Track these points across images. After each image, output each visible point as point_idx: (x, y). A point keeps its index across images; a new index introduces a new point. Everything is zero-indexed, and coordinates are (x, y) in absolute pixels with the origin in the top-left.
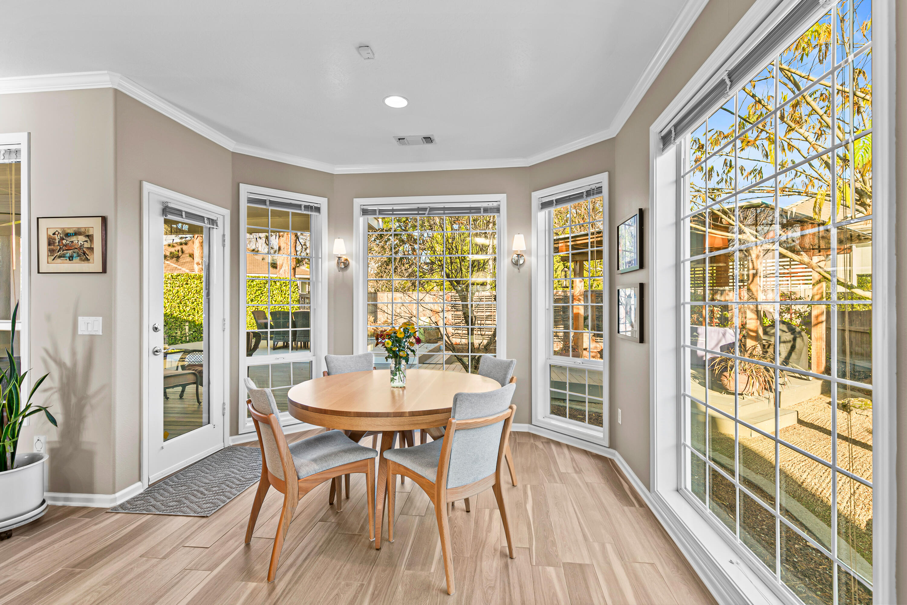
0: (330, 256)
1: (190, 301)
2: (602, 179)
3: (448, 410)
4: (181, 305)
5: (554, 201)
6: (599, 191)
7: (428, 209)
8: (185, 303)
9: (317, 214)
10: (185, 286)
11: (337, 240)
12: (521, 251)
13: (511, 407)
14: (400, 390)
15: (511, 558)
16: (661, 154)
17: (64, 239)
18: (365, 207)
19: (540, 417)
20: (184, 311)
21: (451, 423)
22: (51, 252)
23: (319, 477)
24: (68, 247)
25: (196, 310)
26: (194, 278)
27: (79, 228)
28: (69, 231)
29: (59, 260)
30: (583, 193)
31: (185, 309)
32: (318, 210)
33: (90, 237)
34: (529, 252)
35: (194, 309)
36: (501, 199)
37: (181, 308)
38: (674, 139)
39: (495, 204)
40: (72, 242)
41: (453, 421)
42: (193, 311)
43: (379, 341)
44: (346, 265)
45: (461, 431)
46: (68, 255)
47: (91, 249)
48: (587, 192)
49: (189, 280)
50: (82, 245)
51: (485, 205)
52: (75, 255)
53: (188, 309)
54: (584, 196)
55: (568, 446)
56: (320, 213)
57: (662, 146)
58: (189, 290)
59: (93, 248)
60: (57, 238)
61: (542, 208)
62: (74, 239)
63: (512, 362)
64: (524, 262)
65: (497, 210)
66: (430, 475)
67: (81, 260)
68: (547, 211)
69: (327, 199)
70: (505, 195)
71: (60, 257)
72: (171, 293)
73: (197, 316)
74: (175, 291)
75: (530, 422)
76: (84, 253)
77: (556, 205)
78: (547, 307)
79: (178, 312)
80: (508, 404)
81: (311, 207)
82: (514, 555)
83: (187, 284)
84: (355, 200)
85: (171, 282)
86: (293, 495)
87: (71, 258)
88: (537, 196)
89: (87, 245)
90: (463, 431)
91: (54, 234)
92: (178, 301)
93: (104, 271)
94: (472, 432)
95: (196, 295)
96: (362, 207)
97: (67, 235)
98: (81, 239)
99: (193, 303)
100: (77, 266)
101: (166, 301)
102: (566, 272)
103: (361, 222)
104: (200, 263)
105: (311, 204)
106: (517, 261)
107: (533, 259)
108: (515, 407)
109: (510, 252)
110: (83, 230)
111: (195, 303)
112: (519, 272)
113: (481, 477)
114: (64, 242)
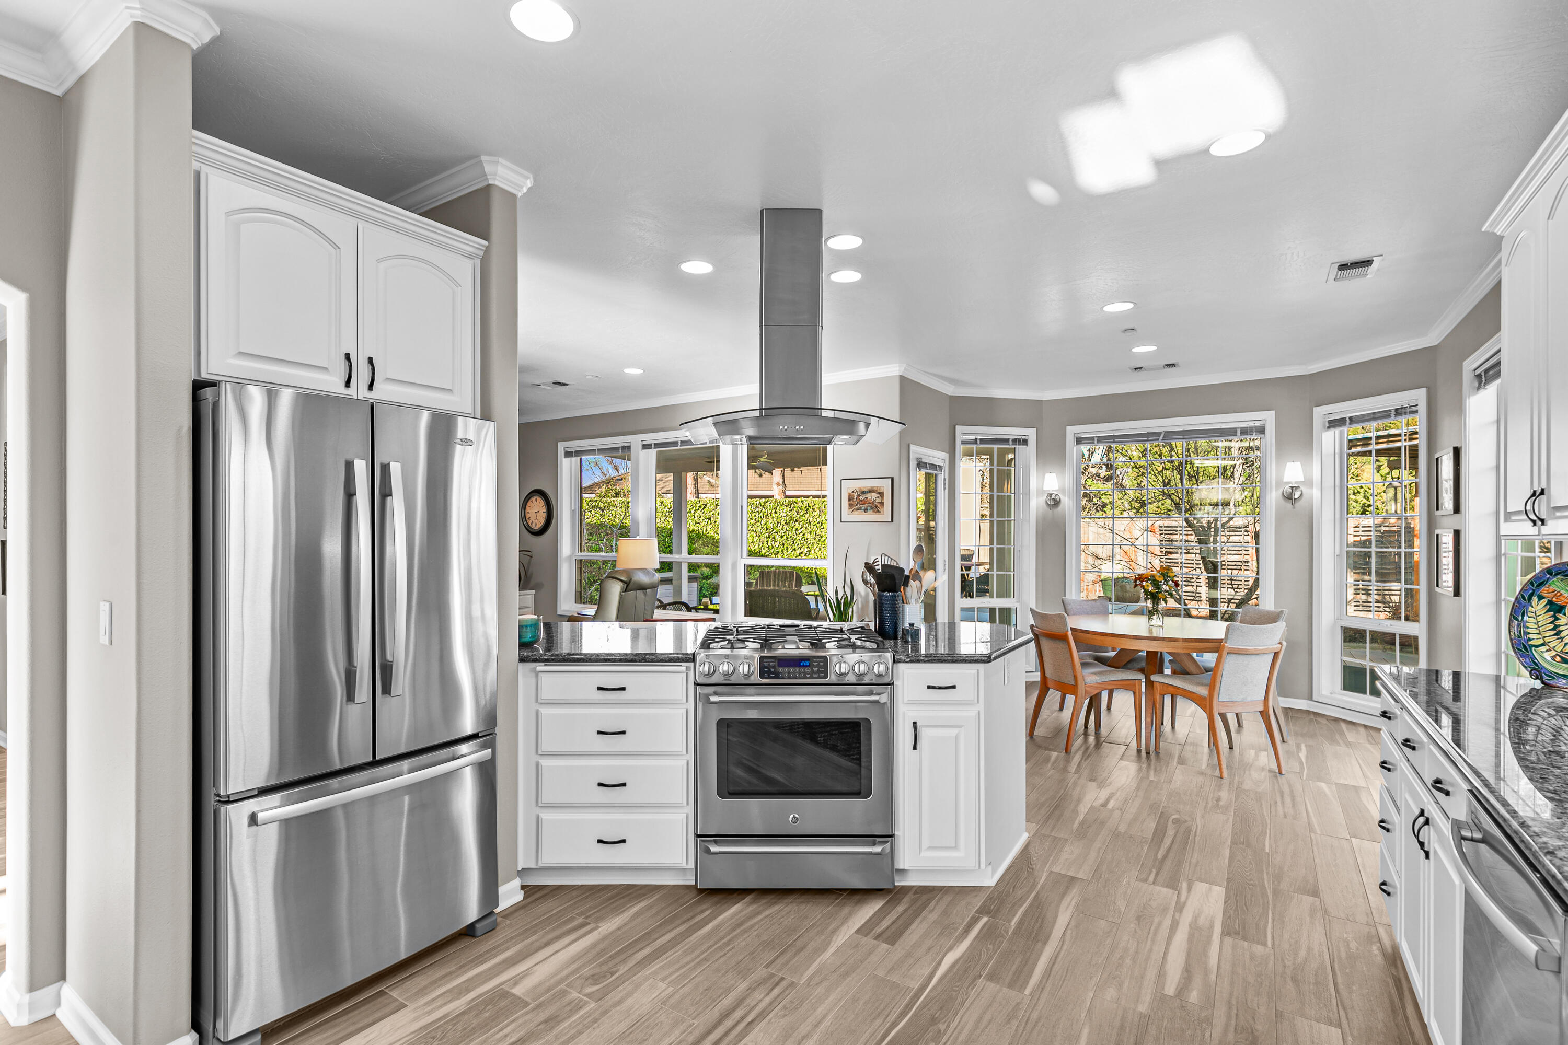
0: (1040, 492)
1: (780, 534)
2: (1419, 396)
3: (1220, 641)
4: (770, 540)
5: (1348, 420)
6: (1411, 410)
7: (1163, 434)
8: (774, 538)
9: (1025, 447)
10: (773, 515)
11: (1047, 475)
12: (1296, 483)
13: (1280, 643)
14: (1158, 629)
15: (1281, 773)
16: (1477, 394)
17: (860, 496)
18: (1079, 435)
19: (1325, 692)
20: (773, 547)
21: (1224, 646)
22: (851, 505)
23: (1099, 686)
24: (863, 502)
25: (785, 547)
26: (783, 504)
27: (872, 487)
28: (864, 490)
29: (856, 512)
30: (1390, 411)
31: (774, 545)
32: (1025, 442)
33: (881, 494)
34: (1309, 483)
35: (783, 545)
36: (1268, 418)
37: (769, 544)
38: (1484, 385)
39: (1258, 424)
40: (867, 498)
41: (1226, 645)
42: (782, 547)
43: (1138, 583)
44: (1056, 503)
45: (1232, 655)
46: (863, 508)
47: (882, 504)
48: (1396, 410)
49: (778, 508)
50: (874, 500)
51: (1244, 425)
52: (869, 508)
53: (777, 544)
54: (1393, 415)
55: (1365, 726)
56: (1027, 445)
57: (1477, 385)
58: (779, 520)
59: (883, 503)
60: (855, 495)
61: (1329, 427)
62: (868, 496)
63: (1282, 612)
64: (1301, 495)
65: (1261, 431)
66: (1203, 691)
67: (874, 511)
68: (1337, 431)
69: (1035, 429)
70: (1273, 412)
71: (857, 510)
72: (759, 524)
73: (785, 554)
74: (763, 522)
75: (1310, 698)
76: (876, 507)
77: (1350, 424)
78: (1337, 552)
79: (767, 549)
80: (1278, 639)
81: (1019, 440)
82: (1284, 772)
83: (775, 512)
84: (1069, 428)
85: (760, 510)
86: (1082, 695)
87: (866, 511)
88: (1320, 413)
89: (878, 500)
90: (1234, 655)
91: (853, 492)
92: (767, 535)
93: (892, 521)
94: (1241, 658)
95: (785, 526)
96: (1077, 435)
97: (863, 493)
98: (874, 495)
99: (782, 537)
100: (871, 516)
101: (755, 535)
102: (1396, 488)
103: (1073, 451)
104: (781, 483)
105: (1019, 437)
106: (1291, 494)
107: (1316, 493)
108: (1285, 643)
109: (1279, 483)
110: (875, 489)
111: (785, 537)
112: (1294, 508)
113: (1249, 699)
114: (861, 498)
